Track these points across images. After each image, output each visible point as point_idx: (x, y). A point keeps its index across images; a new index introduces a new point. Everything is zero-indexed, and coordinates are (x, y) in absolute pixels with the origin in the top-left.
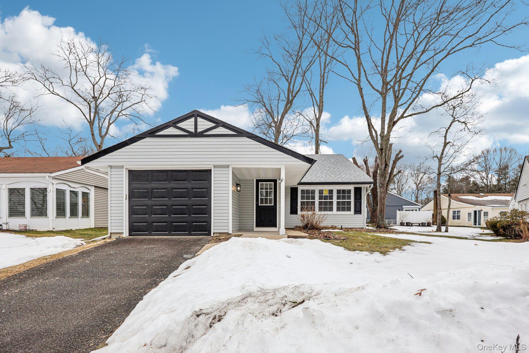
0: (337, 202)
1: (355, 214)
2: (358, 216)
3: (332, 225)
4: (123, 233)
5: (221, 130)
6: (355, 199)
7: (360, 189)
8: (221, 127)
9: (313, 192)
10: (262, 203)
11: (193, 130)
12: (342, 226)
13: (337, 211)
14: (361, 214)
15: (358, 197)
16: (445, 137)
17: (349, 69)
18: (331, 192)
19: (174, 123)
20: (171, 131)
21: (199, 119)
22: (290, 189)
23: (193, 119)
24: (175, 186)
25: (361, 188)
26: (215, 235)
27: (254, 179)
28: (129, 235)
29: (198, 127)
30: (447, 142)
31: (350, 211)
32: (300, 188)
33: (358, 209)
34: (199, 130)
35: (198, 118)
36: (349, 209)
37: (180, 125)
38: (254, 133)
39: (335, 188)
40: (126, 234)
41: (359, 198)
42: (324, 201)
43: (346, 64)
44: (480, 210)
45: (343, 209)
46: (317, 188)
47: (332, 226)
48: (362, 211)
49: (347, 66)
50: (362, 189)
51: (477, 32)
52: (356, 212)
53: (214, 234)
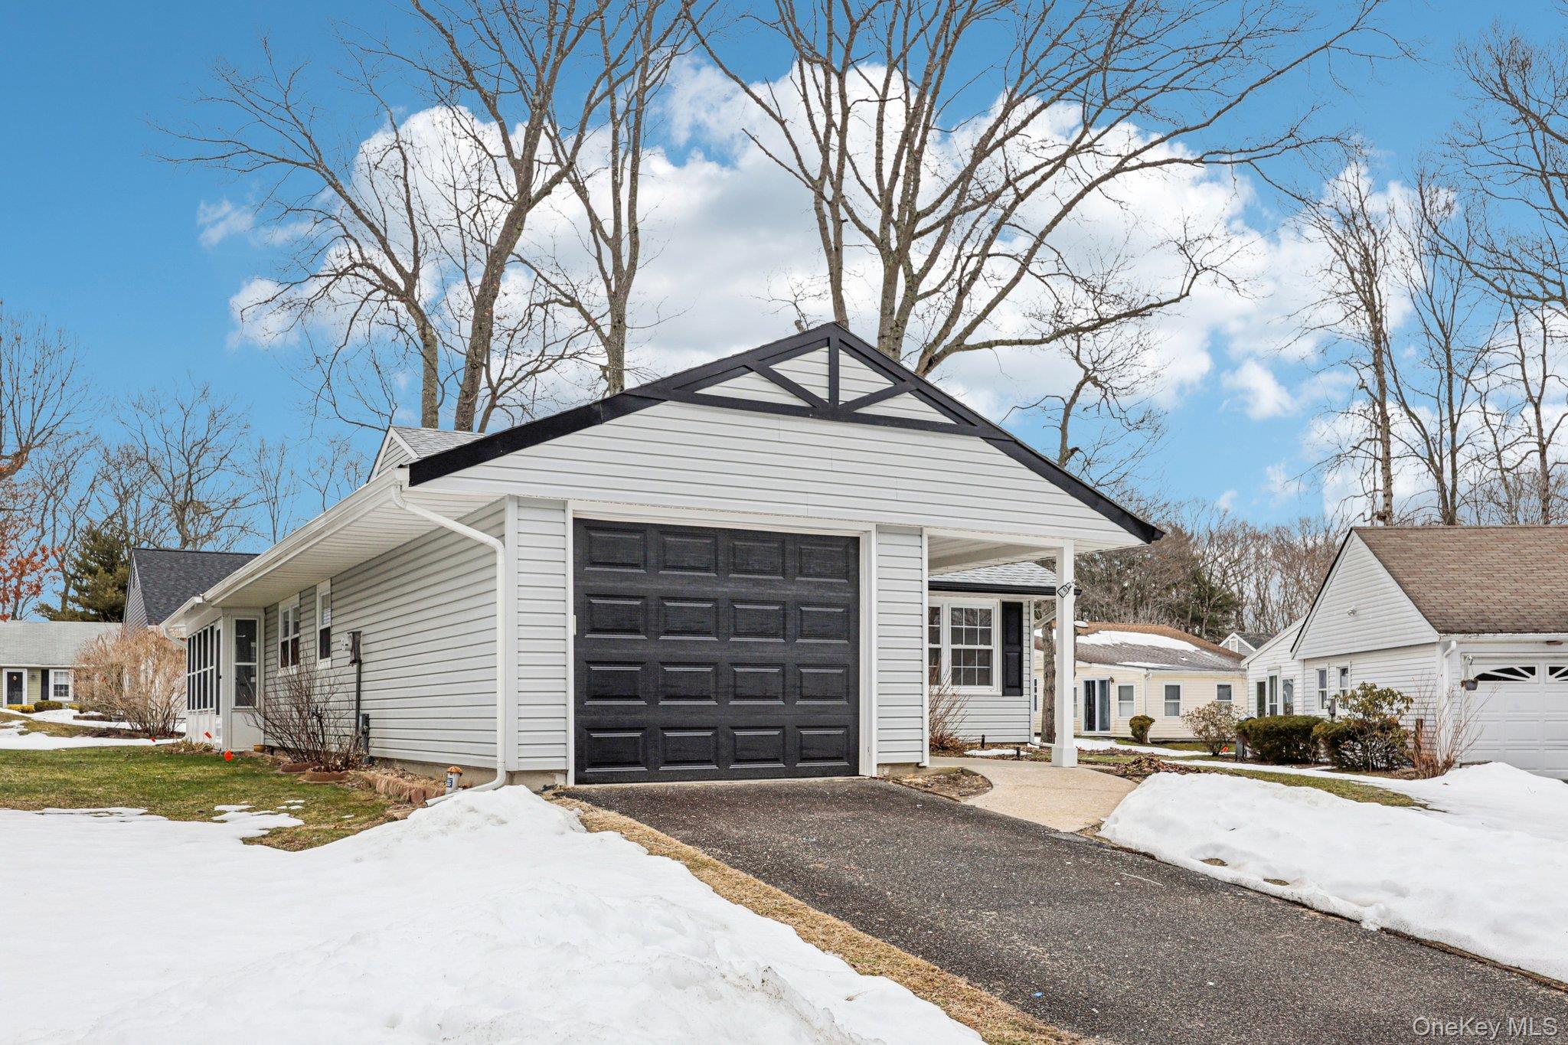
0: (953, 650)
1: (1004, 694)
2: (1013, 701)
4: (565, 772)
5: (908, 405)
6: (1006, 641)
8: (908, 395)
11: (823, 394)
13: (952, 683)
14: (1022, 694)
15: (1013, 638)
16: (1063, 429)
17: (788, 136)
19: (761, 361)
20: (750, 386)
21: (844, 358)
23: (822, 355)
24: (743, 590)
25: (1020, 606)
28: (577, 781)
29: (843, 384)
30: (1070, 446)
31: (991, 684)
33: (1014, 680)
34: (845, 397)
35: (841, 351)
36: (986, 679)
37: (781, 368)
38: (1004, 427)
39: (947, 602)
41: (1016, 640)
43: (778, 115)
44: (1107, 678)
45: (970, 679)
48: (1025, 684)
49: (782, 123)
50: (1025, 610)
51: (1208, 124)
52: (1008, 687)
53: (878, 769)
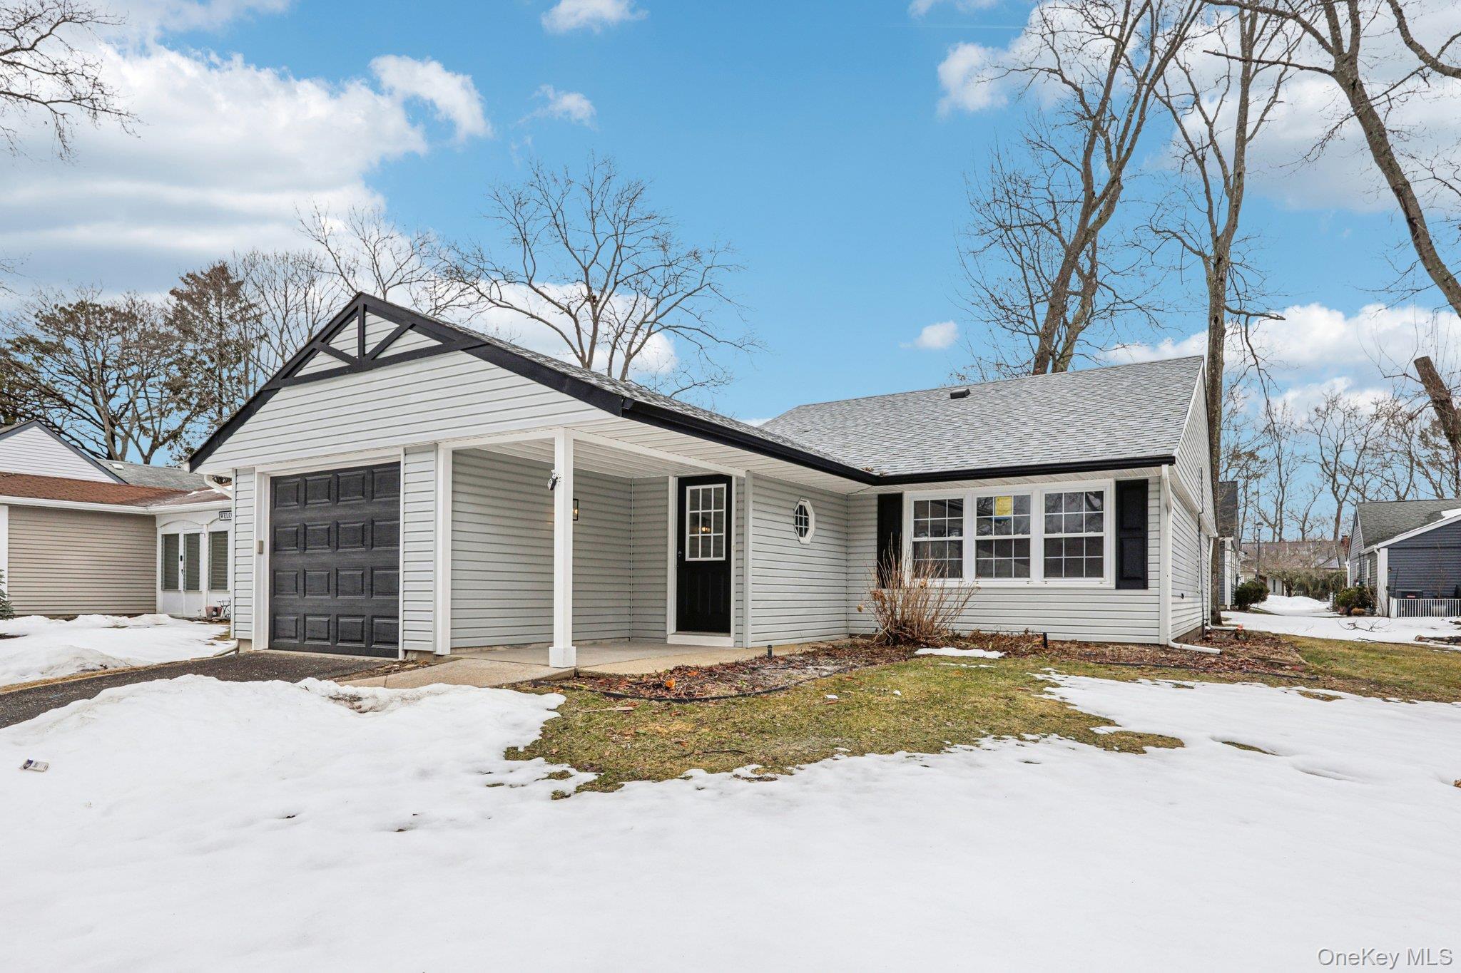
0: (1046, 540)
1: (1118, 587)
2: (1131, 596)
3: (1023, 628)
4: (250, 641)
5: (413, 340)
6: (1122, 526)
7: (1142, 485)
8: (410, 331)
9: (956, 507)
10: (694, 553)
11: (358, 353)
12: (1045, 635)
13: (1046, 576)
14: (1145, 587)
15: (1133, 521)
18: (1022, 504)
19: (325, 340)
20: (323, 360)
21: (368, 318)
22: (875, 502)
23: (356, 322)
24: (343, 514)
25: (1144, 483)
26: (409, 656)
27: (667, 478)
28: (270, 648)
29: (367, 339)
31: (1102, 576)
32: (912, 495)
33: (1134, 570)
34: (368, 349)
35: (366, 314)
36: (1096, 569)
37: (335, 343)
39: (1037, 489)
40: (260, 644)
41: (1137, 524)
42: (996, 541)
45: (1074, 570)
46: (969, 493)
47: (1026, 632)
48: (1151, 577)
50: (1152, 486)
52: (1123, 579)
53: (406, 655)
